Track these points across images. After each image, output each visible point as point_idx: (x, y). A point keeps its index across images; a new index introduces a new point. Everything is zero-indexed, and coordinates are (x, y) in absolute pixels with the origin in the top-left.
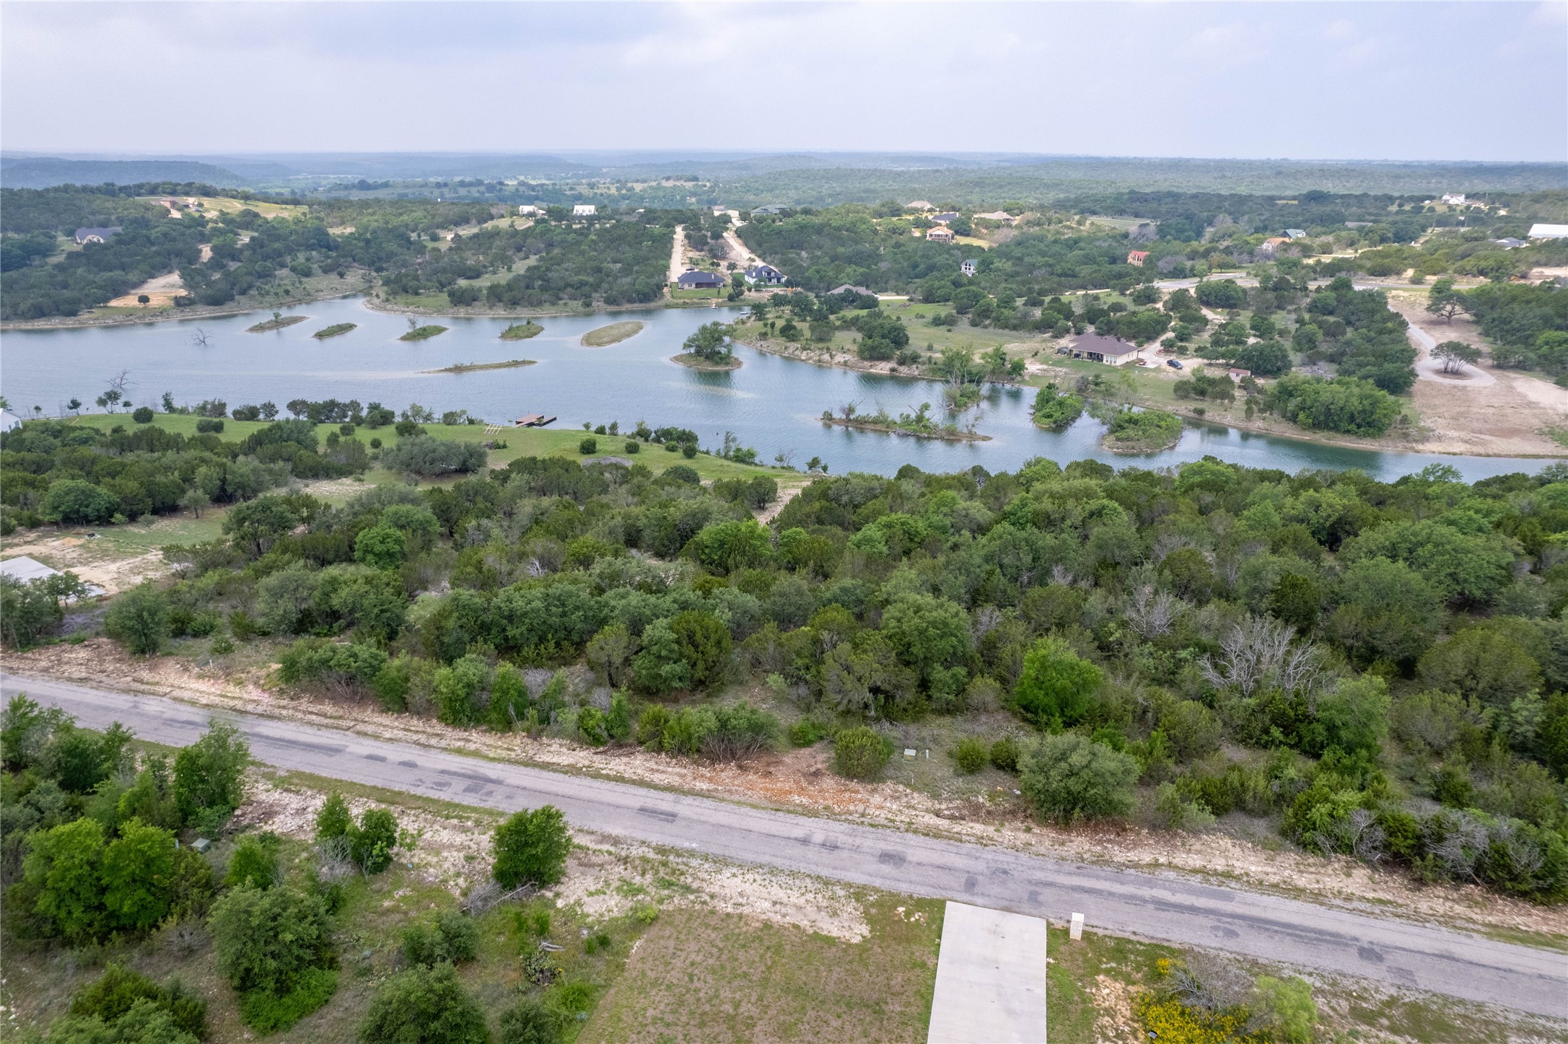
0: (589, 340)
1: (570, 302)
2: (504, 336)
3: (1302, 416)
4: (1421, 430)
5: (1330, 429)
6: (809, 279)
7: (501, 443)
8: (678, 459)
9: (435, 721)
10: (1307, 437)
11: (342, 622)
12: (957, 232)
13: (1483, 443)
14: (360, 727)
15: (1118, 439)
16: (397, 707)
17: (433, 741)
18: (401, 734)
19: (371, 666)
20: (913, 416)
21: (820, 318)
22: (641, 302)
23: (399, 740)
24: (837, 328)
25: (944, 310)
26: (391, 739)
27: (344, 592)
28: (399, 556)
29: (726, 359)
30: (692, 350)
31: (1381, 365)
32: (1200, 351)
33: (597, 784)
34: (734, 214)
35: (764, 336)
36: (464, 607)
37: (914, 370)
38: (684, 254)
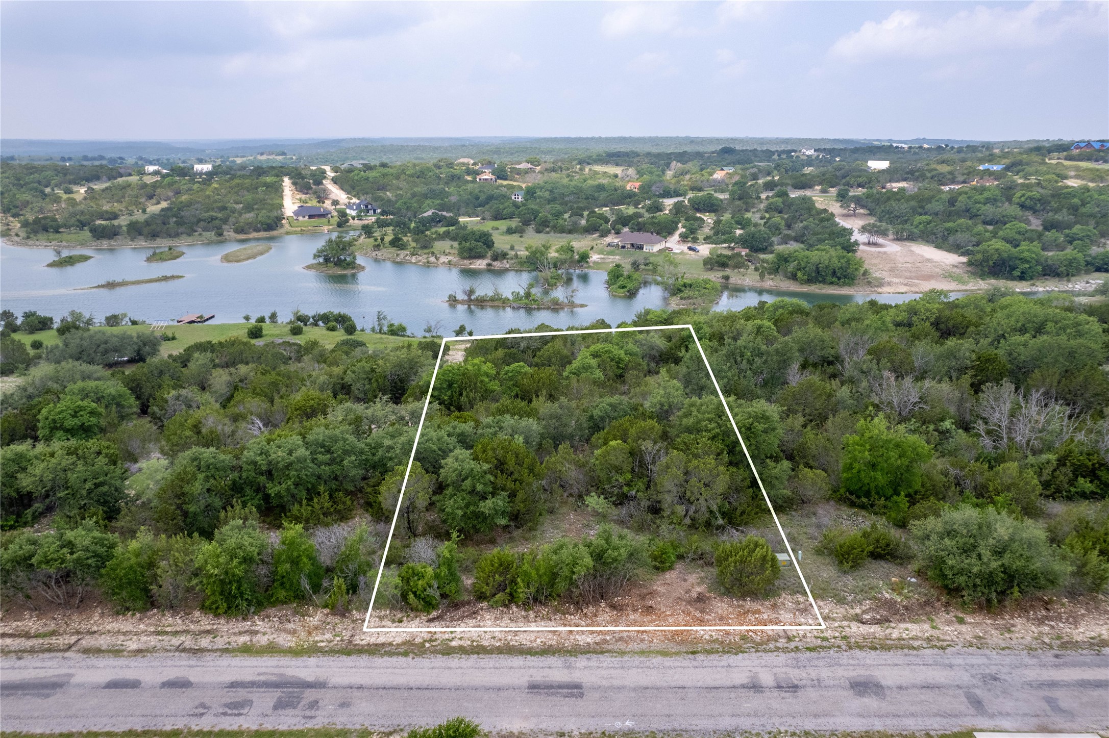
0: (227, 259)
1: (204, 233)
2: (149, 260)
3: (799, 274)
4: (876, 279)
5: (820, 282)
6: (400, 209)
7: (170, 335)
8: (340, 335)
9: (197, 613)
10: (805, 289)
11: (38, 506)
12: (499, 178)
13: (916, 285)
14: (87, 642)
15: (682, 298)
16: (140, 604)
17: (205, 642)
18: (153, 641)
19: (96, 555)
20: (522, 293)
21: (419, 232)
22: (265, 230)
23: (152, 650)
24: (435, 239)
25: (514, 223)
26: (139, 651)
27: (38, 469)
28: (96, 430)
29: (352, 265)
30: (321, 260)
31: (834, 239)
32: (707, 239)
33: (454, 662)
34: (328, 169)
35: (377, 247)
36: (208, 467)
37: (506, 264)
38: (293, 196)
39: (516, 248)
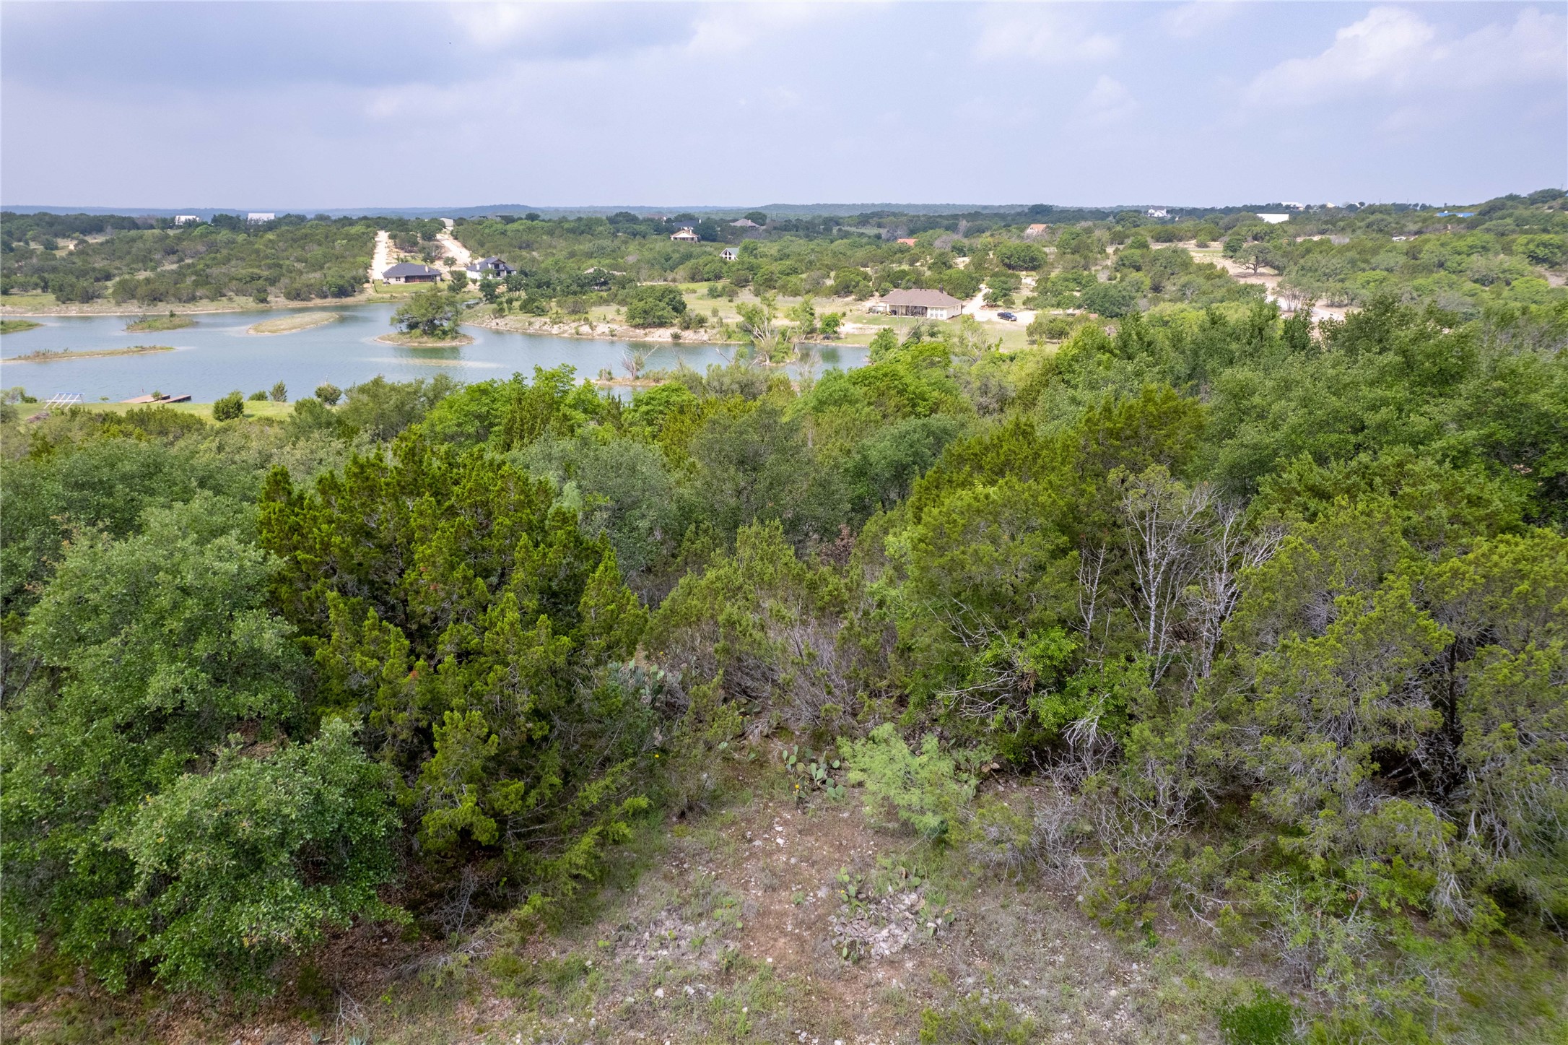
0: (258, 329)
2: (129, 329)
12: (704, 238)
21: (568, 293)
22: (335, 296)
24: (593, 304)
25: (721, 284)
29: (453, 334)
30: (403, 326)
32: (1029, 303)
35: (500, 314)
38: (388, 254)
39: (720, 314)
